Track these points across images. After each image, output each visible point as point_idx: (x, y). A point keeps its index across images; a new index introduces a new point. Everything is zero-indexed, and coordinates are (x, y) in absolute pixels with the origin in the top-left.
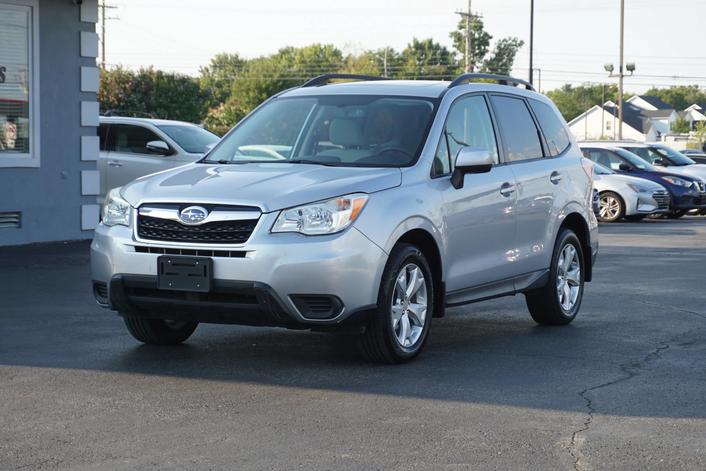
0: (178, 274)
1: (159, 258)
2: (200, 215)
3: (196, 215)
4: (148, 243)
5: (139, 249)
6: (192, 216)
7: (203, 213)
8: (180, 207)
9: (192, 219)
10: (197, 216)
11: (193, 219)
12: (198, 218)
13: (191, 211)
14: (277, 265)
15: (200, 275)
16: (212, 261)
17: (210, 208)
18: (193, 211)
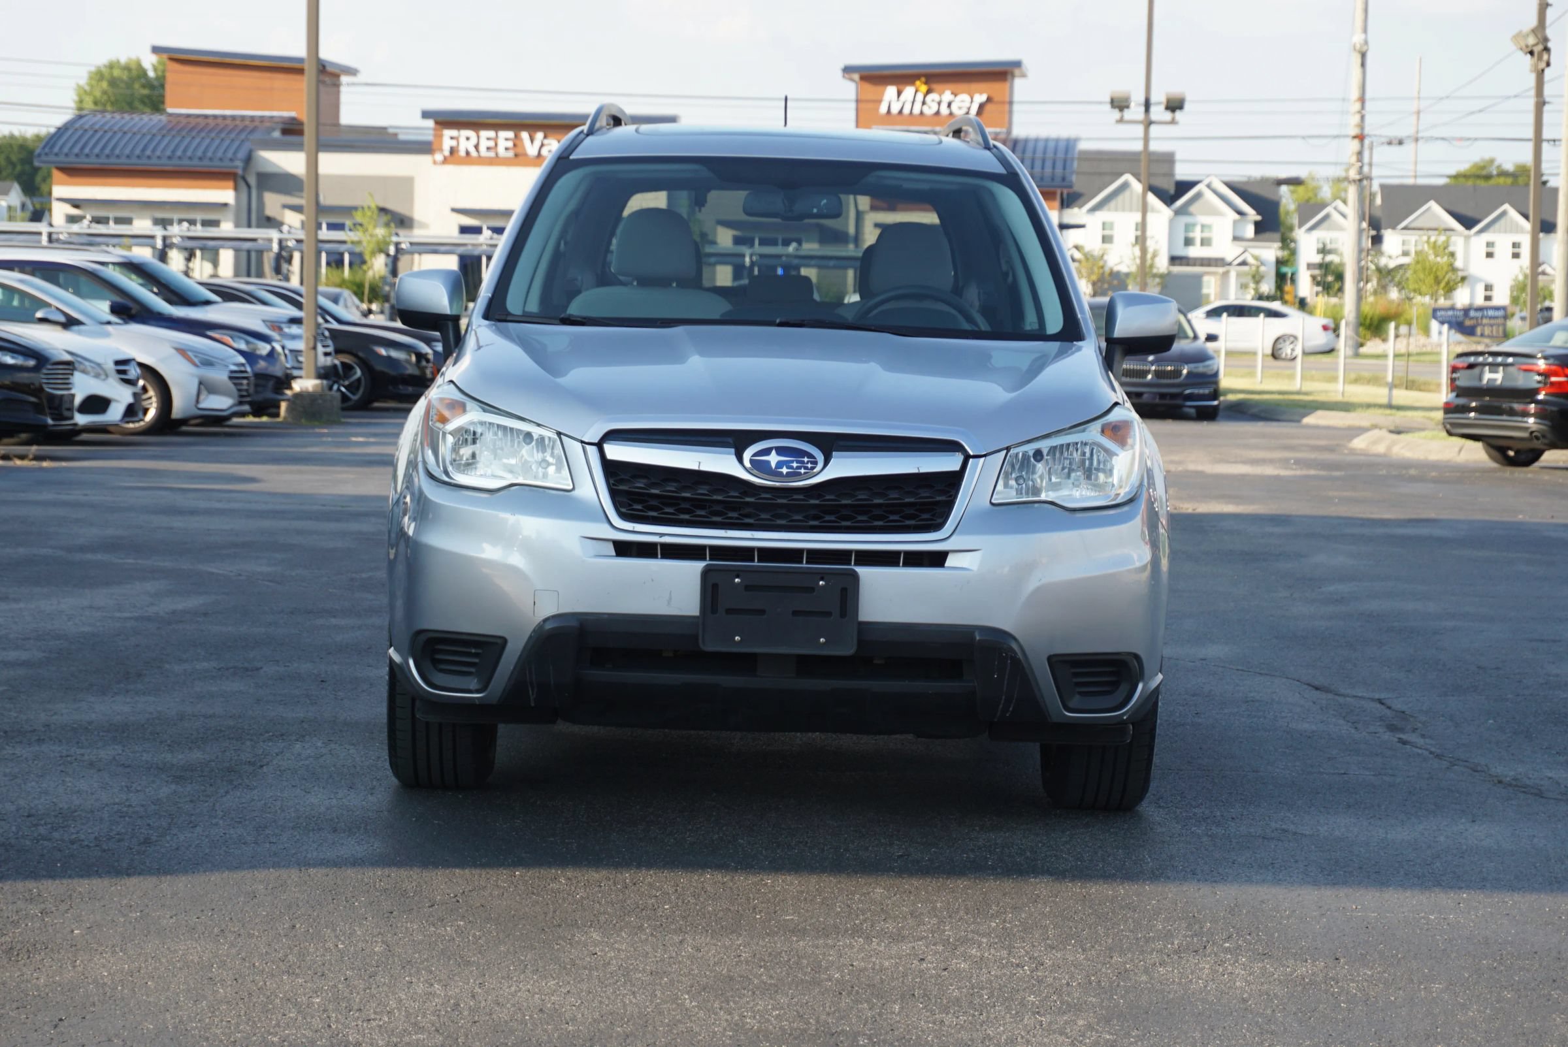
0: (762, 612)
1: (706, 574)
2: (803, 462)
3: (792, 462)
4: (662, 535)
5: (623, 549)
6: (780, 464)
7: (810, 456)
8: (737, 441)
9: (782, 473)
10: (795, 465)
11: (785, 470)
12: (798, 468)
13: (774, 452)
14: (1032, 584)
15: (829, 614)
16: (855, 577)
17: (830, 444)
18: (780, 451)
